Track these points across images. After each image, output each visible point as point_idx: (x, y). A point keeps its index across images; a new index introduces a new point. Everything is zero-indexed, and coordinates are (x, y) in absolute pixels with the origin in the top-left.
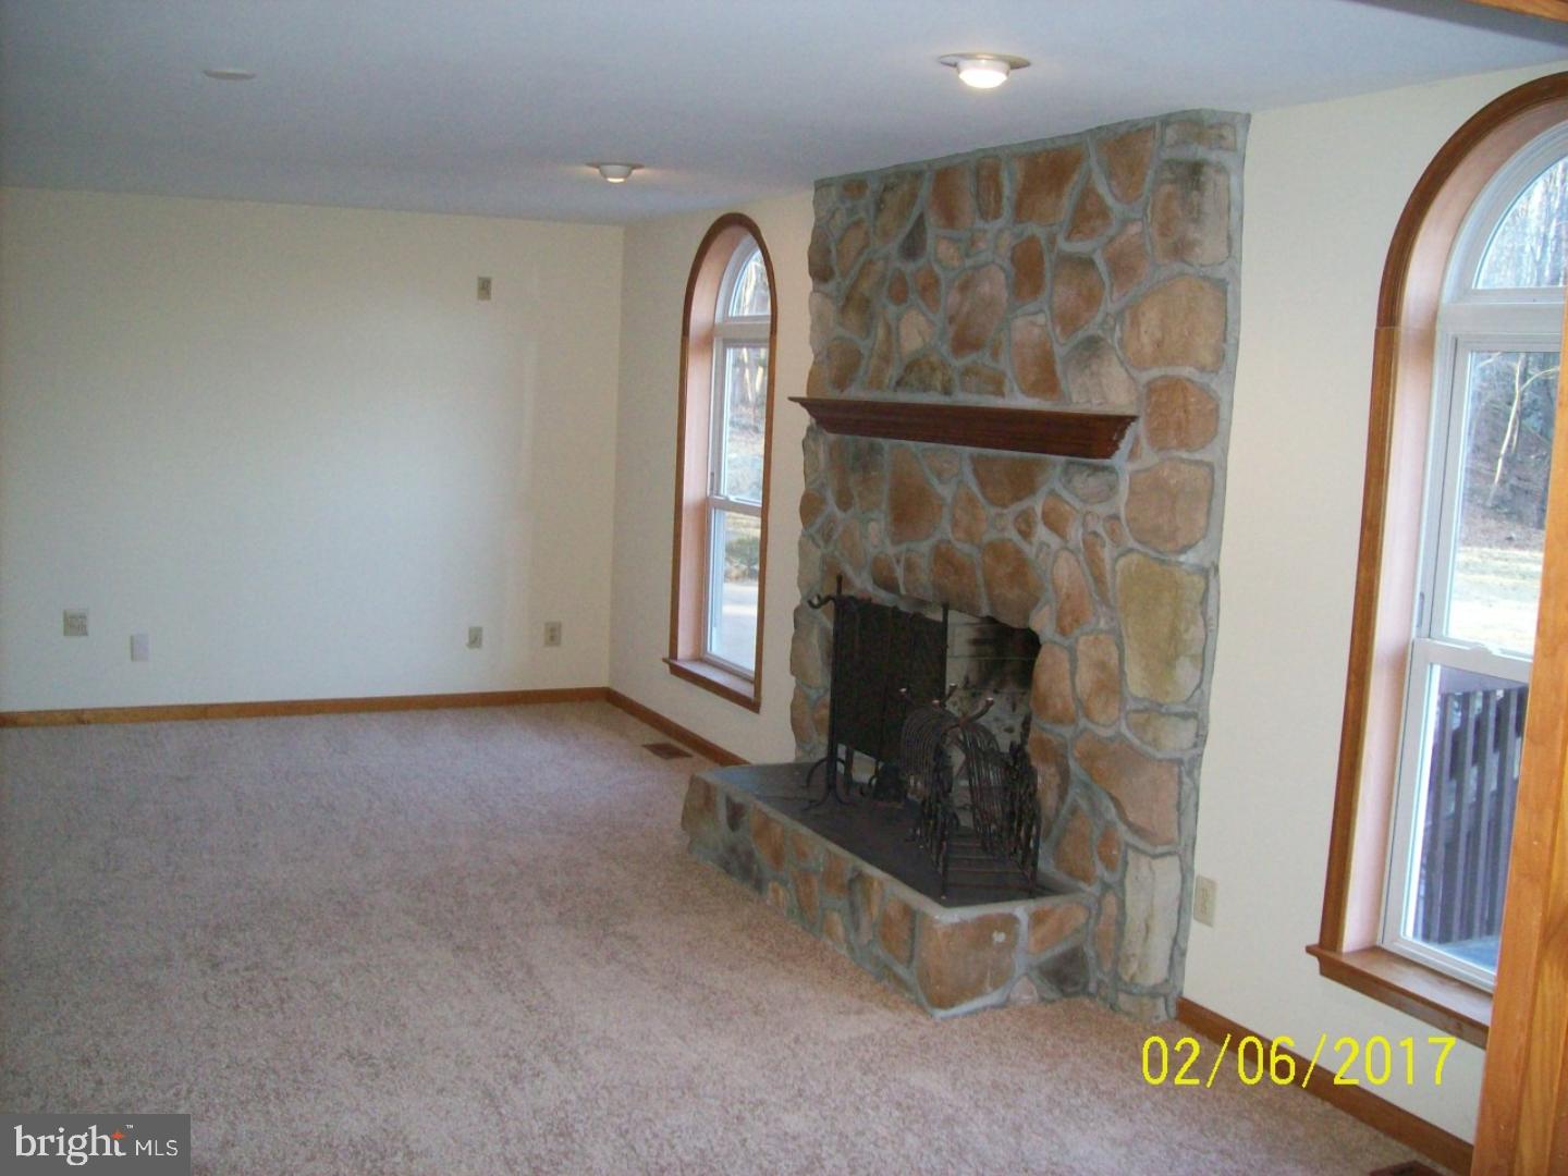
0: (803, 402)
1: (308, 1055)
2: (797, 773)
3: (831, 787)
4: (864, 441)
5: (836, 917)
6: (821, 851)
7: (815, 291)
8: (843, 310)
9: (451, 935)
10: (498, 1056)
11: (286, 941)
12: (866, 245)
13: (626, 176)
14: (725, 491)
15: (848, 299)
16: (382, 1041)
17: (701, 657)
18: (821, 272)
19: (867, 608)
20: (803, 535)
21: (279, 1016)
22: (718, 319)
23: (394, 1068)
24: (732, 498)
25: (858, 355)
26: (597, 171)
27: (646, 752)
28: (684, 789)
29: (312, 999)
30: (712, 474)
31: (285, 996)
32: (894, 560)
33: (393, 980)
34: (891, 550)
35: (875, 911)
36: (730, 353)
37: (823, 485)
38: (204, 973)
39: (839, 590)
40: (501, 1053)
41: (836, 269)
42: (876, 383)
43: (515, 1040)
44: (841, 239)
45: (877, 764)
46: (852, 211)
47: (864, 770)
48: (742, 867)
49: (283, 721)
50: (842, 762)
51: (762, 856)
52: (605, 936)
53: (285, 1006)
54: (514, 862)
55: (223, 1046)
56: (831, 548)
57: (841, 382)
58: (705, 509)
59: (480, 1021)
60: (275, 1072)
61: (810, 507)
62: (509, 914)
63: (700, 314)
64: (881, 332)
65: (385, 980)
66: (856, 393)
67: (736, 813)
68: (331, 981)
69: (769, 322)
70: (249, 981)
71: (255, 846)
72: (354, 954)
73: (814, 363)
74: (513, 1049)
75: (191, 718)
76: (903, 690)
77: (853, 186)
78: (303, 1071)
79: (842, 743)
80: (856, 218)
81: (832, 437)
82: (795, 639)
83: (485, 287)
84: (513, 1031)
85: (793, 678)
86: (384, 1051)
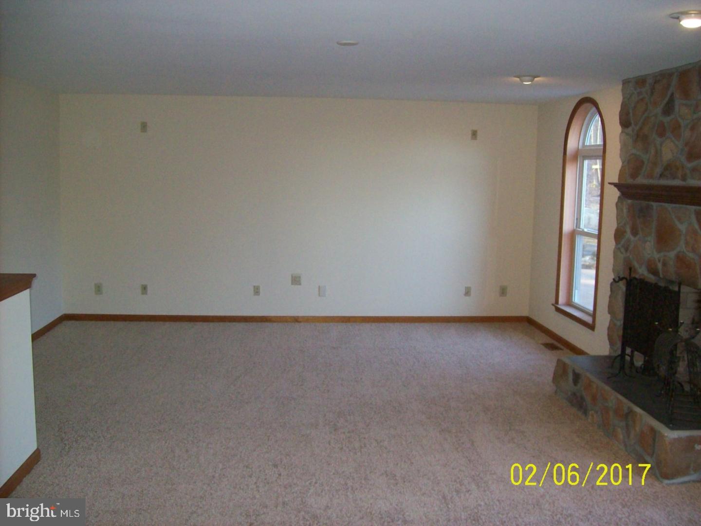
0: (615, 185)
1: (368, 472)
2: (608, 360)
3: (622, 368)
4: (644, 203)
5: (619, 430)
6: (614, 398)
7: (622, 132)
8: (635, 141)
9: (440, 424)
10: (452, 481)
11: (368, 421)
12: (646, 110)
13: (532, 81)
14: (582, 226)
15: (638, 135)
16: (402, 469)
17: (569, 303)
18: (625, 123)
19: (643, 283)
20: (616, 248)
21: (359, 454)
22: (580, 147)
23: (404, 482)
24: (586, 230)
25: (643, 162)
26: (518, 79)
27: (542, 347)
28: (554, 364)
29: (375, 447)
30: (577, 219)
31: (363, 446)
32: (657, 260)
33: (411, 443)
34: (656, 256)
35: (637, 429)
36: (586, 162)
37: (625, 224)
38: (331, 433)
39: (630, 275)
40: (453, 480)
41: (632, 122)
42: (650, 176)
43: (461, 475)
44: (635, 107)
45: (645, 358)
46: (639, 94)
47: (639, 361)
48: (578, 403)
49: (382, 325)
50: (628, 355)
51: (588, 399)
52: (510, 429)
53: (362, 450)
54: (473, 394)
55: (333, 465)
56: (628, 254)
57: (634, 176)
58: (573, 235)
59: (446, 464)
60: (353, 479)
61: (619, 235)
62: (468, 417)
63: (572, 144)
64: (653, 152)
65: (408, 442)
66: (641, 180)
67: (577, 377)
68: (384, 441)
69: (602, 147)
70: (349, 437)
71: (361, 379)
72: (396, 429)
73: (622, 167)
74: (459, 478)
75: (343, 322)
76: (657, 323)
77: (641, 81)
78: (365, 479)
79: (629, 347)
80: (641, 97)
81: (630, 201)
82: (610, 297)
83: (474, 134)
84: (460, 470)
85: (609, 315)
86: (402, 474)
